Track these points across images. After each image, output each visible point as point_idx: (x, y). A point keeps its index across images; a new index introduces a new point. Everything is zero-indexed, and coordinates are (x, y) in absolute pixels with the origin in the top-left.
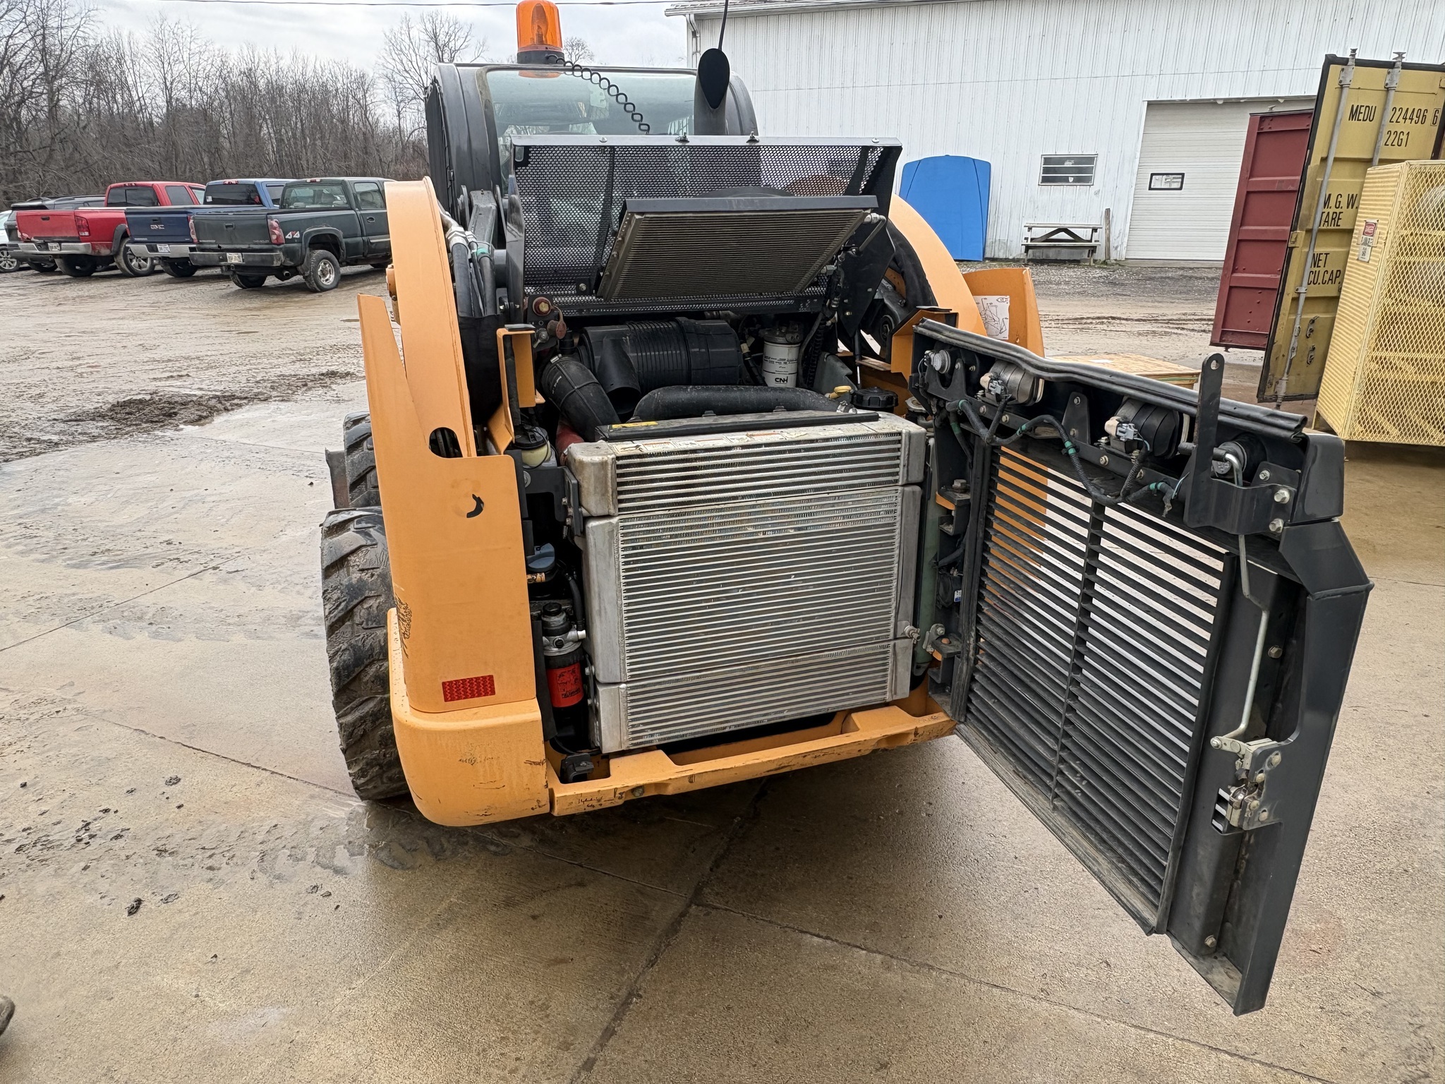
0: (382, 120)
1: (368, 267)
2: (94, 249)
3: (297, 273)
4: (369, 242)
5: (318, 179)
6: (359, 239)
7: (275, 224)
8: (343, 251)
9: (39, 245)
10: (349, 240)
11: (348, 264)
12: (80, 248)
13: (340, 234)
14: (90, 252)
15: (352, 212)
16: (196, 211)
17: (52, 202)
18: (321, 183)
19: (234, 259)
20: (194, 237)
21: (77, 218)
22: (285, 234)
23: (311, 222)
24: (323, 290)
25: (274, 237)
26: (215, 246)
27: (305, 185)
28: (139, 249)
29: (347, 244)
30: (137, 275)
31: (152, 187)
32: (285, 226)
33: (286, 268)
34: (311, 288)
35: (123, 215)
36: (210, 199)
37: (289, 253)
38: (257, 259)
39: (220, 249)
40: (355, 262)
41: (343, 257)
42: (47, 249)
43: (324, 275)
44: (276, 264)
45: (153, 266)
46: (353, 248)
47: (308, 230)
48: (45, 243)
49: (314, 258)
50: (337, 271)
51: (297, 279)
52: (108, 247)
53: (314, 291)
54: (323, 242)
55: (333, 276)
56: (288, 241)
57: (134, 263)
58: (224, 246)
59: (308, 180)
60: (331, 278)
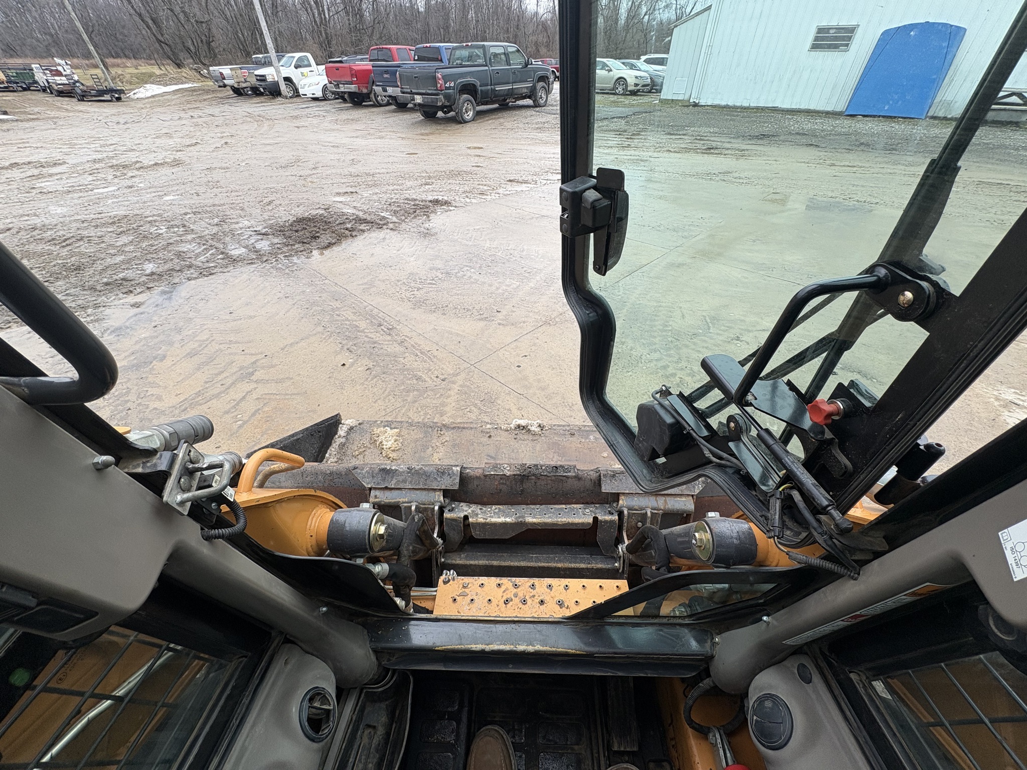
0: (528, 7)
1: (496, 106)
2: (359, 89)
3: (452, 110)
4: (494, 89)
5: (470, 44)
6: (489, 87)
7: (440, 76)
8: (479, 96)
9: (335, 86)
10: (483, 88)
11: (482, 104)
12: (353, 88)
13: (478, 83)
14: (357, 91)
15: (487, 68)
16: (404, 66)
17: (346, 58)
18: (472, 47)
19: (419, 99)
20: (399, 84)
21: (351, 69)
22: (445, 83)
23: (462, 75)
24: (465, 122)
25: (439, 85)
26: (409, 90)
27: (462, 47)
28: (378, 89)
29: (481, 90)
30: (381, 105)
31: (389, 49)
32: (446, 78)
33: (446, 107)
34: (458, 120)
35: (371, 68)
36: (416, 58)
37: (447, 97)
38: (429, 100)
39: (411, 93)
40: (486, 103)
41: (478, 100)
42: (339, 88)
43: (467, 112)
44: (439, 104)
45: (388, 101)
46: (485, 94)
47: (459, 81)
48: (338, 85)
49: (461, 101)
50: (474, 108)
51: (452, 114)
52: (367, 88)
53: (461, 123)
54: (469, 89)
55: (472, 113)
56: (447, 88)
57: (379, 98)
58: (414, 91)
59: (464, 44)
60: (471, 113)
